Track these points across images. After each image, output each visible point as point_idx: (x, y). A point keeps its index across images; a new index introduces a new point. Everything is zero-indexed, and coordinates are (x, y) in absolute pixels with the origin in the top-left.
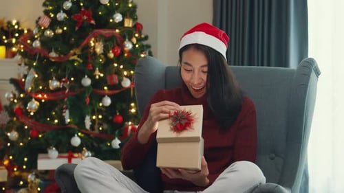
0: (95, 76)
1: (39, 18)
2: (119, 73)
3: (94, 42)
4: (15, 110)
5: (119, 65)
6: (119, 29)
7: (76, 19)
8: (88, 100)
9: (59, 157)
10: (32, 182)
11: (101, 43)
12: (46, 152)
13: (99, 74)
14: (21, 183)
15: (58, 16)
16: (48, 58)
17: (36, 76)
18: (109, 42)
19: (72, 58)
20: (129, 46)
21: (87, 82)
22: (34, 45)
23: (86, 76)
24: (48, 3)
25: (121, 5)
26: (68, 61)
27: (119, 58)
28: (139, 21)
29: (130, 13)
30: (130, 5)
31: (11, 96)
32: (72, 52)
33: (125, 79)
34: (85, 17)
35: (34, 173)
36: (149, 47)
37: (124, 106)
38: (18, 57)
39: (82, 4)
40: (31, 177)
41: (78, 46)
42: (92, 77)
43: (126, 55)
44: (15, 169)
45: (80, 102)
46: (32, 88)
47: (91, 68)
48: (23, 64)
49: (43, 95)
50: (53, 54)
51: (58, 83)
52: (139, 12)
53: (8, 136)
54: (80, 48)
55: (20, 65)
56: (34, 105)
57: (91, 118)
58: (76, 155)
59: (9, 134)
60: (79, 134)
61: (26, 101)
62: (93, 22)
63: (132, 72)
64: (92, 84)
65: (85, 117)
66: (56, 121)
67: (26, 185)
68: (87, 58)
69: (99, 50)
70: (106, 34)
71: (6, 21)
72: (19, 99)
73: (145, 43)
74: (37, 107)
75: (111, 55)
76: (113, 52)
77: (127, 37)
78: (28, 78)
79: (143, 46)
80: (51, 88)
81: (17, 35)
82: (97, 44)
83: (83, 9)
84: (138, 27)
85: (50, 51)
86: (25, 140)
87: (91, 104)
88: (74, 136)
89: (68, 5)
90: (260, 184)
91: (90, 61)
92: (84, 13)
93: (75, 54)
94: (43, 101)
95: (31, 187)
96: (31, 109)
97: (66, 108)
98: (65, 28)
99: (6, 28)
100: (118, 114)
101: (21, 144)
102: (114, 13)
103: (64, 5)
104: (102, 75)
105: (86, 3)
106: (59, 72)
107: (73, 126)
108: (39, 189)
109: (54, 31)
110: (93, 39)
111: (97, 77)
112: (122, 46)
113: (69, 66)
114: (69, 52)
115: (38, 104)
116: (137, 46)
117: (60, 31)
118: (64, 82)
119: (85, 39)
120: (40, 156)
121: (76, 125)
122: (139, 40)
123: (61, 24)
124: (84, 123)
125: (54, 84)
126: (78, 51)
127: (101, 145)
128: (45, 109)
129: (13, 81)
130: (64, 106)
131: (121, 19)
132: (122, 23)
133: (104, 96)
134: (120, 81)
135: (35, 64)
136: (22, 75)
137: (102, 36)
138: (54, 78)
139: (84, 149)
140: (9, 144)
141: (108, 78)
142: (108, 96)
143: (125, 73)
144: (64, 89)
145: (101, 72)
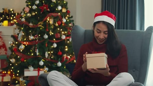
0: (50, 34)
1: (24, 8)
2: (60, 32)
3: (49, 19)
4: (13, 49)
5: (60, 29)
6: (60, 13)
7: (41, 9)
8: (46, 45)
9: (34, 70)
10: (21, 81)
11: (52, 19)
12: (28, 68)
13: (51, 33)
14: (17, 82)
15: (33, 7)
16: (28, 26)
17: (23, 34)
18: (56, 19)
19: (39, 26)
20: (64, 21)
21: (46, 37)
22: (22, 20)
23: (46, 34)
24: (28, 1)
25: (61, 3)
26: (38, 27)
27: (60, 26)
28: (68, 9)
29: (65, 6)
30: (65, 2)
31: (12, 43)
32: (39, 23)
33: (63, 35)
34: (45, 8)
35: (22, 77)
36: (73, 21)
37: (63, 47)
38: (15, 26)
39: (43, 2)
40: (21, 79)
41: (42, 21)
42: (48, 34)
43: (63, 25)
44: (14, 76)
45: (43, 46)
46: (21, 39)
47: (48, 31)
48: (17, 29)
49: (26, 43)
50: (31, 24)
51: (33, 37)
52: (68, 6)
53: (10, 61)
54: (43, 22)
55: (16, 29)
56: (22, 47)
57: (48, 53)
58: (41, 69)
59: (11, 60)
60: (43, 60)
61: (19, 45)
62: (48, 10)
63: (66, 32)
64: (48, 38)
65: (45, 52)
66: (32, 54)
67: (19, 83)
68: (46, 26)
69: (51, 22)
70: (54, 15)
71: (7, 9)
72: (15, 44)
73: (71, 19)
74: (24, 48)
75: (57, 25)
76: (58, 23)
77: (64, 16)
78: (19, 35)
79: (71, 20)
80: (30, 39)
81: (13, 16)
82: (50, 20)
83: (44, 4)
84: (68, 12)
85: (30, 23)
86: (18, 63)
87: (48, 46)
88: (41, 61)
89: (37, 2)
90: (132, 83)
91: (47, 27)
92: (44, 6)
93: (40, 24)
94: (26, 45)
95: (21, 84)
96: (21, 49)
97: (37, 48)
98: (36, 13)
99: (8, 13)
100: (60, 51)
101: (16, 64)
102: (58, 6)
103: (36, 2)
104: (53, 34)
105: (45, 1)
106: (34, 32)
107: (40, 56)
108: (25, 85)
109: (31, 14)
110: (49, 17)
111: (51, 34)
112: (61, 21)
113: (38, 29)
114: (38, 23)
115: (24, 46)
116: (68, 21)
117: (34, 14)
118: (36, 37)
119: (45, 18)
120: (25, 70)
121: (41, 56)
122: (69, 18)
123: (34, 11)
124: (45, 55)
125: (31, 38)
126: (42, 23)
127: (53, 65)
128: (27, 49)
129: (13, 36)
130: (36, 48)
131: (61, 8)
132: (61, 10)
133: (54, 43)
134: (61, 36)
135: (22, 29)
136: (17, 34)
137: (53, 16)
138: (31, 35)
139: (45, 67)
140: (11, 65)
141: (55, 35)
142: (55, 43)
143: (63, 33)
144: (36, 40)
145: (52, 32)
